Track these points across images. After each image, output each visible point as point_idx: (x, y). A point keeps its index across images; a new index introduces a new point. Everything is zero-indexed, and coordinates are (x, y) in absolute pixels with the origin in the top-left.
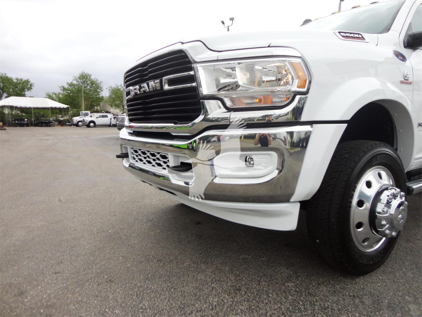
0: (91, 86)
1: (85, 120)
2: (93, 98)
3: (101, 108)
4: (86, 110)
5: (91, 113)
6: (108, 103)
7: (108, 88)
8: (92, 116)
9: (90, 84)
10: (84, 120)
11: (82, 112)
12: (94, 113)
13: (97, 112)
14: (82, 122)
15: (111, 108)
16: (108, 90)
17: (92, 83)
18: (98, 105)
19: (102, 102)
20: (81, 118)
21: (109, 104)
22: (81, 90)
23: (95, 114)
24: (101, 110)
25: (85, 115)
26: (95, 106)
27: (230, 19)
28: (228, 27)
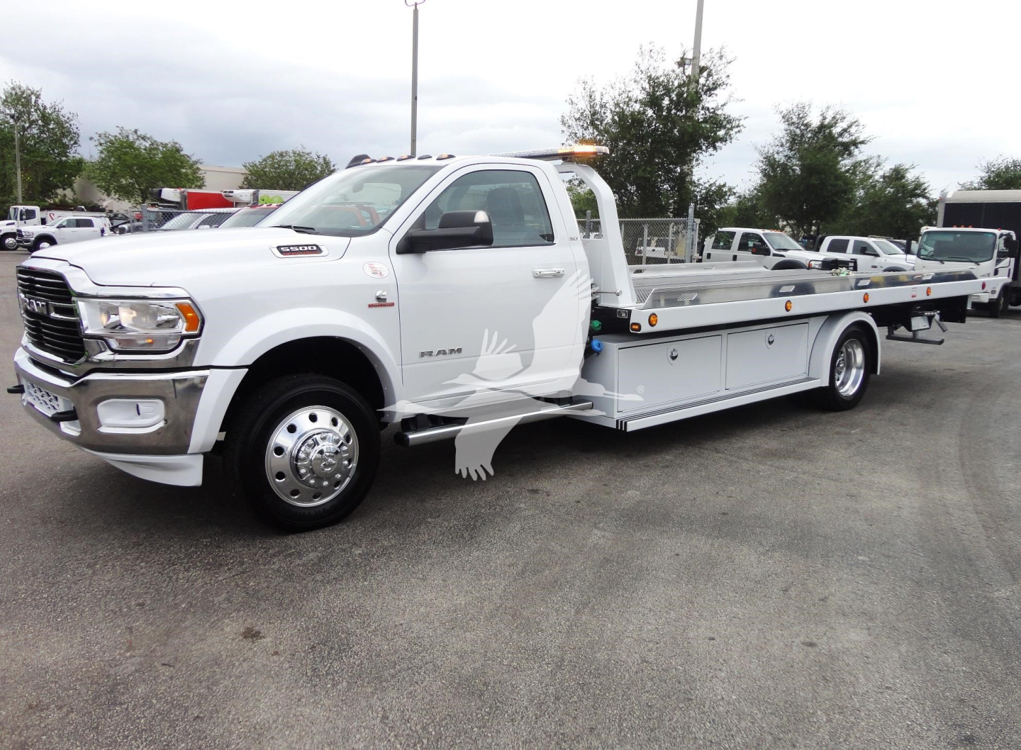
0: (43, 126)
1: (23, 234)
2: (50, 164)
3: (75, 194)
4: (29, 199)
5: (42, 210)
6: (95, 182)
7: (96, 137)
8: (48, 219)
9: (40, 122)
10: (19, 233)
11: (15, 209)
12: (52, 212)
13: (63, 206)
14: (15, 238)
15: (105, 196)
16: (97, 143)
17: (45, 118)
18: (66, 185)
19: (77, 177)
20: (13, 224)
21: (98, 186)
22: (13, 140)
23: (57, 213)
24: (74, 200)
25: (24, 217)
26: (57, 187)
28: (416, 4)
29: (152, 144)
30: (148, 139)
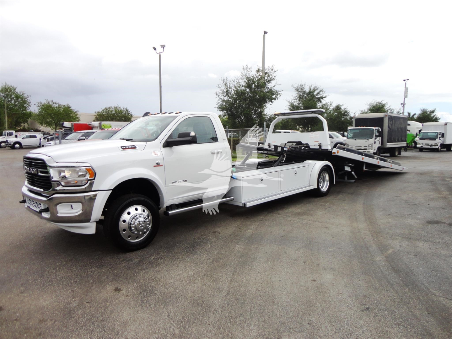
0: (16, 100)
1: (9, 142)
2: (18, 114)
3: (29, 125)
4: (10, 128)
5: (16, 132)
6: (37, 121)
7: (37, 104)
8: (18, 135)
9: (15, 98)
10: (7, 141)
11: (5, 132)
12: (20, 132)
13: (24, 130)
14: (5, 143)
15: (41, 126)
16: (37, 106)
17: (18, 97)
18: (25, 122)
19: (30, 119)
20: (4, 138)
21: (38, 122)
22: (4, 105)
23: (22, 133)
24: (28, 128)
25: (9, 135)
26: (22, 123)
27: (161, 46)
28: (160, 53)
29: (59, 105)
30: (57, 103)
